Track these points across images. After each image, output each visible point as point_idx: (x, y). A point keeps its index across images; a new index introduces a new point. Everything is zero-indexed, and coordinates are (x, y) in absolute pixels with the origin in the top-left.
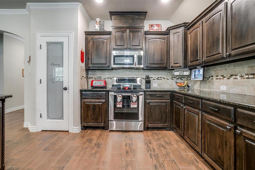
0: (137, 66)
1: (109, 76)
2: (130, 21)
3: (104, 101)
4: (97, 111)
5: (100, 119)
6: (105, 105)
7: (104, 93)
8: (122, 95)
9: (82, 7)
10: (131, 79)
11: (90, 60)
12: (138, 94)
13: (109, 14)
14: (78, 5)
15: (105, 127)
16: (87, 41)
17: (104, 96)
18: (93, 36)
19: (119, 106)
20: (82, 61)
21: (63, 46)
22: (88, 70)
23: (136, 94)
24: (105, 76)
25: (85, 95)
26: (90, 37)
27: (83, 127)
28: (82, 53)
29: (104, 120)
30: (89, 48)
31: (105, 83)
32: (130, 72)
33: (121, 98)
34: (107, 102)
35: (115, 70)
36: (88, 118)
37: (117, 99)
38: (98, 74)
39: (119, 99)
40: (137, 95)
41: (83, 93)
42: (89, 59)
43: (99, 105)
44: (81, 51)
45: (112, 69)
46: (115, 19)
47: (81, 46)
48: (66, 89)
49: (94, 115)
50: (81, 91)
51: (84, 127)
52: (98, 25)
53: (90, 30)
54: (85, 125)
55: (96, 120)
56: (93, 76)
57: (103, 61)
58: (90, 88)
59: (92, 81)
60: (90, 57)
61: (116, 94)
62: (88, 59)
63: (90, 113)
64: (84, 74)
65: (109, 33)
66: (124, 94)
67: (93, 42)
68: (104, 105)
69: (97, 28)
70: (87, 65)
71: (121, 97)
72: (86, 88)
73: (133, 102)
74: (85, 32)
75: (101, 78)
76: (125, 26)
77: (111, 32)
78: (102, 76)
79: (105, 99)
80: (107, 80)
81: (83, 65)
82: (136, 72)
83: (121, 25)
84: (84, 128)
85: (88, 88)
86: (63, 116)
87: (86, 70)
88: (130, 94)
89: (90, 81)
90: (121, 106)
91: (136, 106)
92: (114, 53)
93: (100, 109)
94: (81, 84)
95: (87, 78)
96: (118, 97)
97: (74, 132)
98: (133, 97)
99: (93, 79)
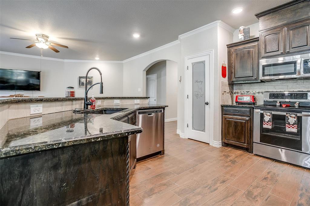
0: (302, 75)
1: (261, 91)
2: (288, 16)
3: (247, 118)
4: (240, 129)
5: (243, 139)
6: (249, 124)
7: (248, 110)
8: (271, 114)
9: (222, 22)
10: (295, 94)
11: (233, 74)
12: (299, 115)
13: (256, 17)
14: (217, 23)
15: (249, 149)
16: (229, 54)
17: (248, 114)
18: (235, 48)
19: (268, 126)
20: (224, 75)
22: (231, 84)
23: (296, 113)
24: (254, 90)
25: (226, 111)
26: (233, 49)
27: (223, 144)
28: (224, 69)
29: (248, 141)
30: (232, 62)
31: (254, 98)
33: (270, 118)
34: (251, 120)
35: (267, 82)
36: (229, 135)
37: (263, 118)
38: (245, 88)
39: (267, 118)
40: (296, 115)
41: (224, 108)
42: (232, 73)
43: (241, 123)
44: (222, 66)
45: (262, 81)
46: (265, 21)
47: (224, 61)
49: (235, 133)
50: (222, 106)
51: (225, 143)
52: (241, 34)
53: (234, 42)
54: (226, 141)
55: (238, 139)
56: (239, 91)
57: (249, 73)
58: (235, 104)
59: (237, 97)
60: (233, 71)
61: (262, 112)
62: (231, 73)
63: (231, 130)
64: (227, 89)
65: (257, 40)
66: (273, 113)
67: (237, 54)
68: (248, 123)
69: (241, 37)
70: (230, 78)
71: (269, 116)
72: (230, 103)
73: (289, 124)
74: (227, 45)
75: (249, 93)
76: (279, 24)
77: (259, 38)
78: (251, 91)
79: (249, 117)
80: (256, 95)
81: (226, 80)
83: (273, 25)
84: (226, 145)
85: (233, 103)
86: (204, 129)
87: (228, 84)
88: (284, 114)
89: (235, 96)
90: (270, 127)
91: (294, 130)
92: (263, 62)
93: (243, 127)
94: (223, 100)
95: (232, 93)
96: (265, 115)
97: (214, 146)
98: (289, 117)
99: (239, 94)
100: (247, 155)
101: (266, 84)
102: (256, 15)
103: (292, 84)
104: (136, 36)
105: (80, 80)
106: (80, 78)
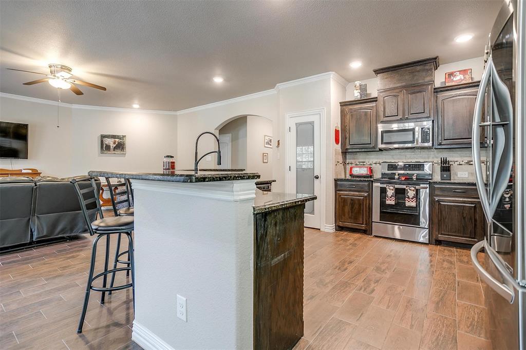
0: (420, 144)
1: (378, 161)
2: (407, 77)
3: (366, 194)
4: (357, 207)
5: (361, 219)
6: (368, 201)
7: (366, 184)
8: (394, 187)
9: (336, 74)
10: (412, 165)
11: (347, 140)
12: (418, 187)
13: (374, 73)
14: (330, 74)
15: (367, 231)
16: (343, 115)
17: (366, 188)
18: (351, 107)
19: (391, 202)
20: (337, 141)
21: (313, 126)
22: (345, 153)
24: (371, 160)
25: (341, 185)
26: (347, 109)
27: (337, 227)
28: (337, 132)
29: (366, 221)
30: (346, 124)
31: (371, 170)
32: (413, 153)
33: (393, 192)
34: (370, 196)
35: (385, 151)
36: (344, 216)
37: (386, 193)
38: (361, 158)
39: (390, 192)
41: (338, 183)
42: (346, 138)
43: (359, 200)
44: (336, 130)
45: (381, 150)
46: (383, 79)
47: (336, 123)
48: (317, 177)
49: (352, 212)
50: (336, 180)
51: (339, 227)
52: (357, 91)
53: (347, 100)
54: (341, 224)
55: (355, 219)
56: (353, 161)
57: (366, 139)
58: (348, 177)
59: (351, 168)
60: (347, 135)
61: (384, 186)
62: (344, 138)
63: (347, 209)
64: (340, 159)
65: (375, 100)
66: (397, 186)
67: (352, 115)
68: (366, 200)
69: (356, 95)
70: (343, 145)
71: (392, 190)
72: (343, 177)
73: (409, 198)
74: (340, 103)
75: (364, 164)
76: (398, 85)
77: (377, 98)
78: (367, 161)
79: (367, 192)
80: (373, 166)
81: (339, 147)
82: (424, 153)
83: (391, 86)
84: (340, 228)
85: (346, 177)
86: (313, 210)
87: (342, 152)
88: (404, 187)
89: (348, 167)
90: (393, 203)
91: (413, 204)
92: (381, 128)
93: (360, 205)
94: (336, 173)
95: (345, 163)
96: (388, 190)
97: (326, 231)
98: (409, 190)
99: (353, 165)
100: (366, 238)
101: (384, 152)
102: (375, 71)
103: (410, 153)
104: (218, 80)
105: (102, 142)
106: (103, 137)
